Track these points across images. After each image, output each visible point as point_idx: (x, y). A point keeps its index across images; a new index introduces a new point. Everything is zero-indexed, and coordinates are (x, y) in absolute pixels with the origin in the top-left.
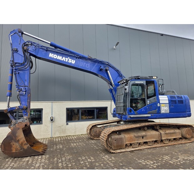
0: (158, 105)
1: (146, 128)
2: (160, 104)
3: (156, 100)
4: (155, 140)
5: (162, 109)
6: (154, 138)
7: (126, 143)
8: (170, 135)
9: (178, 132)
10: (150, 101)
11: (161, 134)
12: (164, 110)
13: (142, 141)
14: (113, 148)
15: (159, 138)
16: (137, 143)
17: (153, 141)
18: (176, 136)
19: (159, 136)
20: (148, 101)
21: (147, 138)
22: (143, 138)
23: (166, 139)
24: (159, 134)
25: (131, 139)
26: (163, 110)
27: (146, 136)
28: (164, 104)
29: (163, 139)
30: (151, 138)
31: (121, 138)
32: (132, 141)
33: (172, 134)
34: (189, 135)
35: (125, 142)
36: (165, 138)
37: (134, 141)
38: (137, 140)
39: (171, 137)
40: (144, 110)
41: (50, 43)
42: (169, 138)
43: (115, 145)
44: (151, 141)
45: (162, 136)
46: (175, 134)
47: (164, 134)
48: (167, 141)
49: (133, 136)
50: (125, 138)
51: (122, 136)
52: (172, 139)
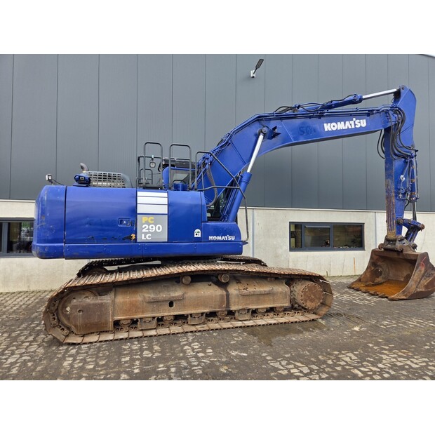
4: (207, 310)
6: (206, 307)
7: (117, 318)
8: (254, 298)
9: (281, 293)
11: (228, 295)
13: (166, 314)
14: (75, 331)
15: (221, 307)
16: (154, 318)
17: (202, 314)
18: (274, 301)
19: (222, 302)
21: (185, 307)
22: (171, 305)
23: (244, 309)
24: (222, 296)
25: (133, 307)
27: (180, 299)
29: (233, 308)
30: (197, 305)
31: (101, 305)
32: (136, 312)
33: (261, 297)
34: (312, 300)
35: (113, 315)
36: (241, 307)
37: (143, 312)
38: (153, 311)
39: (258, 304)
42: (250, 307)
43: (80, 322)
44: (197, 314)
45: (232, 300)
46: (271, 298)
47: (238, 295)
48: (246, 315)
49: (139, 299)
50: (114, 305)
51: (105, 300)
52: (263, 309)
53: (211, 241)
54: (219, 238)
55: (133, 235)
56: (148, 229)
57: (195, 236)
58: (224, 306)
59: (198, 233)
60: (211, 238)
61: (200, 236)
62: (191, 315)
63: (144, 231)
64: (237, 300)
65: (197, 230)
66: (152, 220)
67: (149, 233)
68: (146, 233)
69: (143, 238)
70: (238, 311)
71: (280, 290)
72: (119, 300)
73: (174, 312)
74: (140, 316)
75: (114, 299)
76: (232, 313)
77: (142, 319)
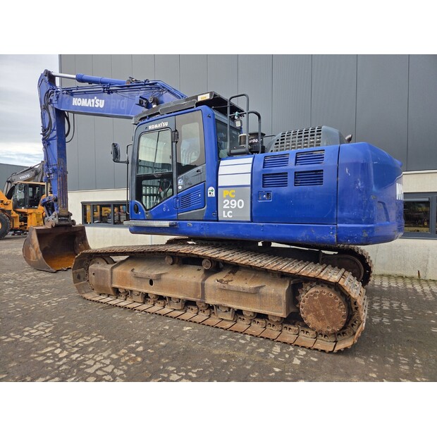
0: (211, 192)
1: (169, 259)
2: (217, 188)
3: (204, 177)
5: (225, 207)
6: (181, 292)
9: (272, 296)
10: (185, 180)
12: (230, 209)
15: (195, 296)
16: (139, 292)
17: (180, 299)
18: (262, 305)
19: (197, 291)
20: (180, 182)
22: (151, 283)
23: (224, 306)
24: (197, 284)
25: (124, 278)
26: (227, 210)
27: (157, 279)
28: (233, 191)
30: (173, 289)
31: (104, 272)
33: (244, 296)
35: (112, 283)
36: (217, 302)
37: (131, 285)
38: (137, 286)
40: (167, 209)
41: (75, 76)
42: (230, 305)
44: (175, 299)
45: (208, 291)
46: (258, 300)
47: (214, 287)
48: (227, 314)
49: (129, 272)
50: (112, 273)
51: (108, 268)
52: (248, 312)
58: (199, 296)
62: (170, 298)
64: (213, 292)
70: (218, 306)
71: (272, 291)
72: (116, 270)
73: (153, 291)
74: (128, 288)
75: (112, 268)
76: (210, 307)
77: (131, 291)
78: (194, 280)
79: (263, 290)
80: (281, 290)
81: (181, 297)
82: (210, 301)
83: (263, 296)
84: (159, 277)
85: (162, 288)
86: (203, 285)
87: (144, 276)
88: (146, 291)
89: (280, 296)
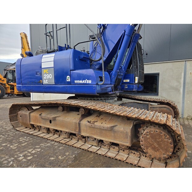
1: (61, 108)
6: (67, 128)
9: (122, 132)
15: (75, 131)
16: (45, 127)
19: (76, 128)
22: (51, 122)
25: (36, 119)
31: (26, 115)
34: (155, 149)
35: (30, 121)
36: (88, 135)
38: (43, 123)
43: (21, 121)
44: (64, 132)
45: (82, 128)
46: (113, 134)
47: (86, 125)
48: (94, 142)
49: (38, 115)
50: (30, 116)
51: (27, 113)
52: (106, 141)
53: (76, 84)
54: (81, 82)
55: (41, 81)
56: (46, 77)
57: (67, 81)
58: (77, 130)
59: (68, 79)
60: (76, 81)
61: (69, 81)
62: (61, 131)
63: (45, 78)
65: (68, 77)
66: (47, 71)
67: (47, 79)
68: (46, 79)
69: (45, 82)
70: (88, 137)
71: (122, 129)
72: (32, 114)
73: (52, 127)
74: (39, 124)
75: (30, 113)
76: (84, 137)
77: (41, 126)
78: (74, 121)
79: (116, 128)
80: (127, 128)
81: (67, 131)
82: (83, 134)
83: (116, 132)
84: (54, 119)
85: (56, 125)
86: (79, 124)
87: (46, 118)
88: (48, 127)
89: (127, 132)
